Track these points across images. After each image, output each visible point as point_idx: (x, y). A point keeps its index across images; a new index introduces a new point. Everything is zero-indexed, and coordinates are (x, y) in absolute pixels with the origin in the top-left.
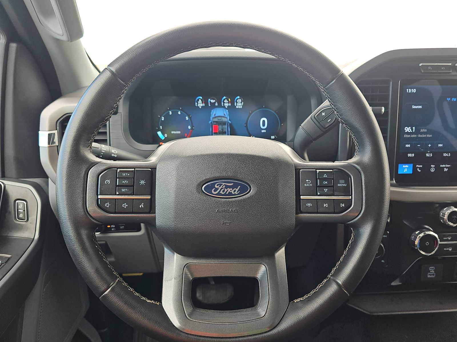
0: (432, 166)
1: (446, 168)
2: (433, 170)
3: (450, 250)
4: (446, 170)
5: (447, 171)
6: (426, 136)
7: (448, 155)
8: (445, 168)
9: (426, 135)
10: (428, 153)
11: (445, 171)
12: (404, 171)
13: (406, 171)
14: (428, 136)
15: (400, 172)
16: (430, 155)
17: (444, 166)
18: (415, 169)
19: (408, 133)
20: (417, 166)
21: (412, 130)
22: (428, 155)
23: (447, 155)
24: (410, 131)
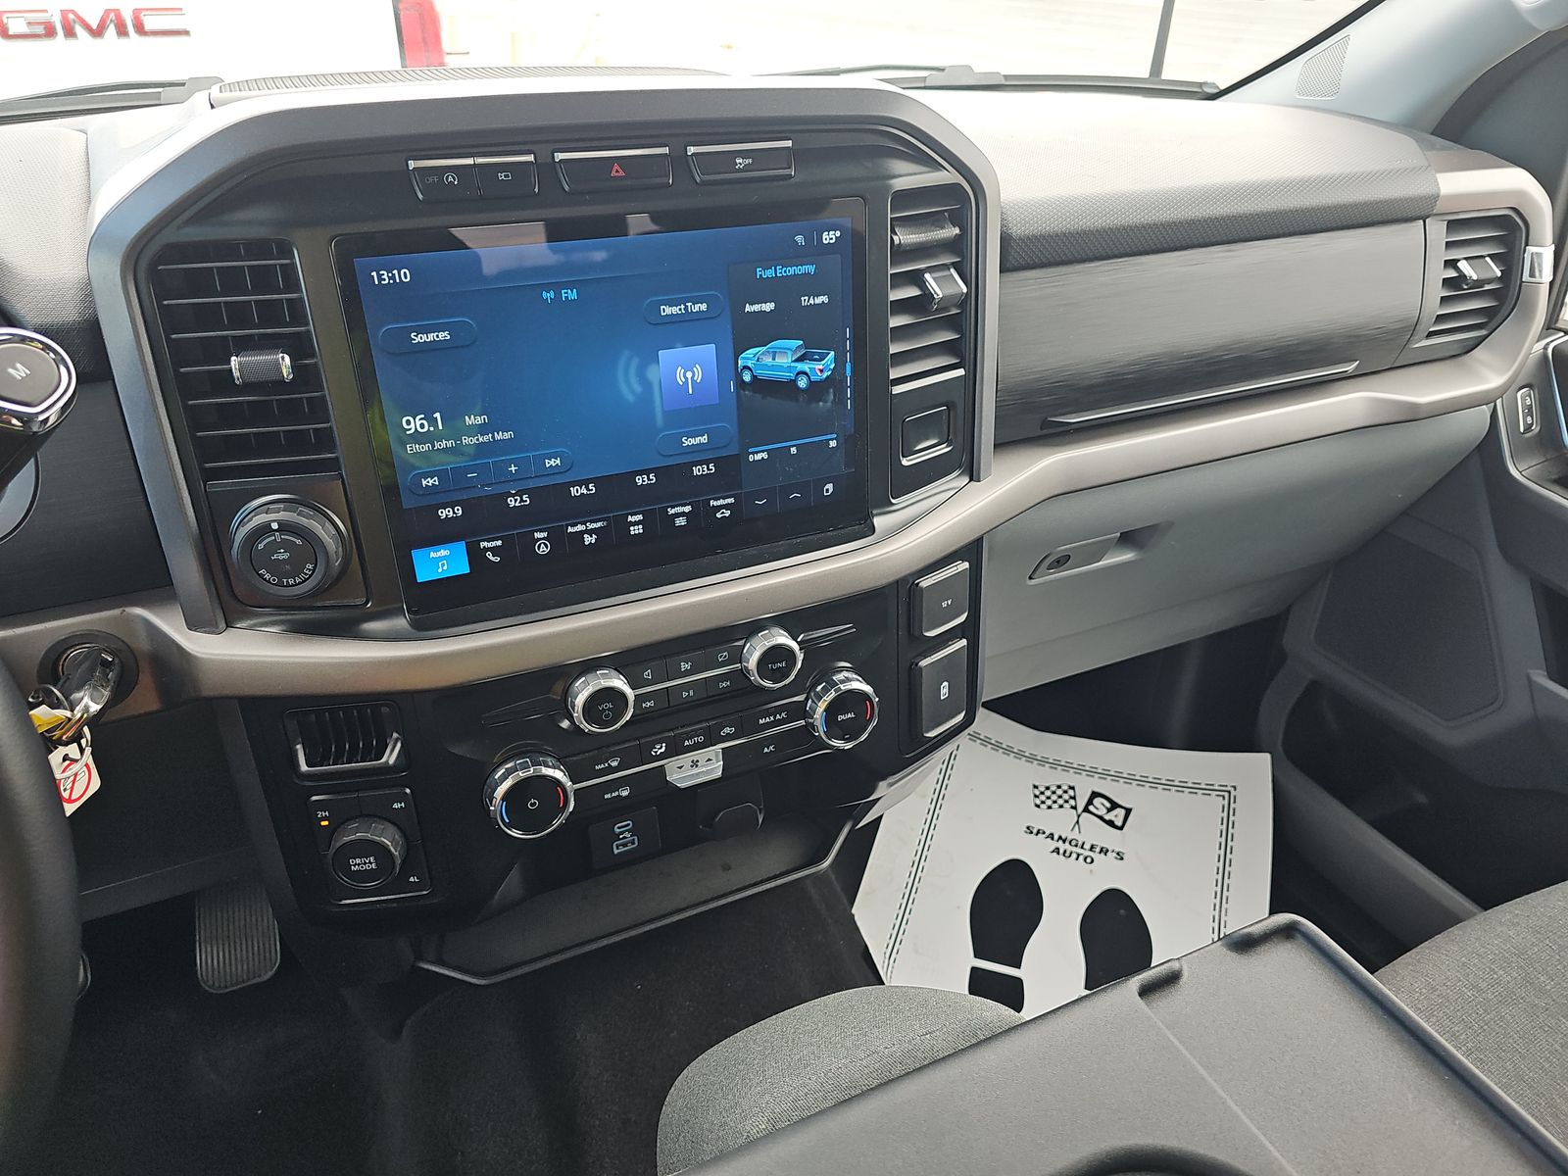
0: (537, 535)
1: (590, 532)
2: (543, 550)
3: (625, 793)
4: (588, 539)
5: (593, 541)
6: (493, 437)
7: (588, 489)
8: (585, 536)
9: (490, 435)
10: (513, 495)
11: (587, 543)
12: (440, 570)
13: (445, 568)
14: (499, 436)
15: (422, 576)
16: (522, 501)
17: (580, 528)
18: (475, 555)
19: (418, 437)
20: (483, 544)
21: (433, 422)
22: (516, 501)
23: (585, 492)
24: (426, 429)
